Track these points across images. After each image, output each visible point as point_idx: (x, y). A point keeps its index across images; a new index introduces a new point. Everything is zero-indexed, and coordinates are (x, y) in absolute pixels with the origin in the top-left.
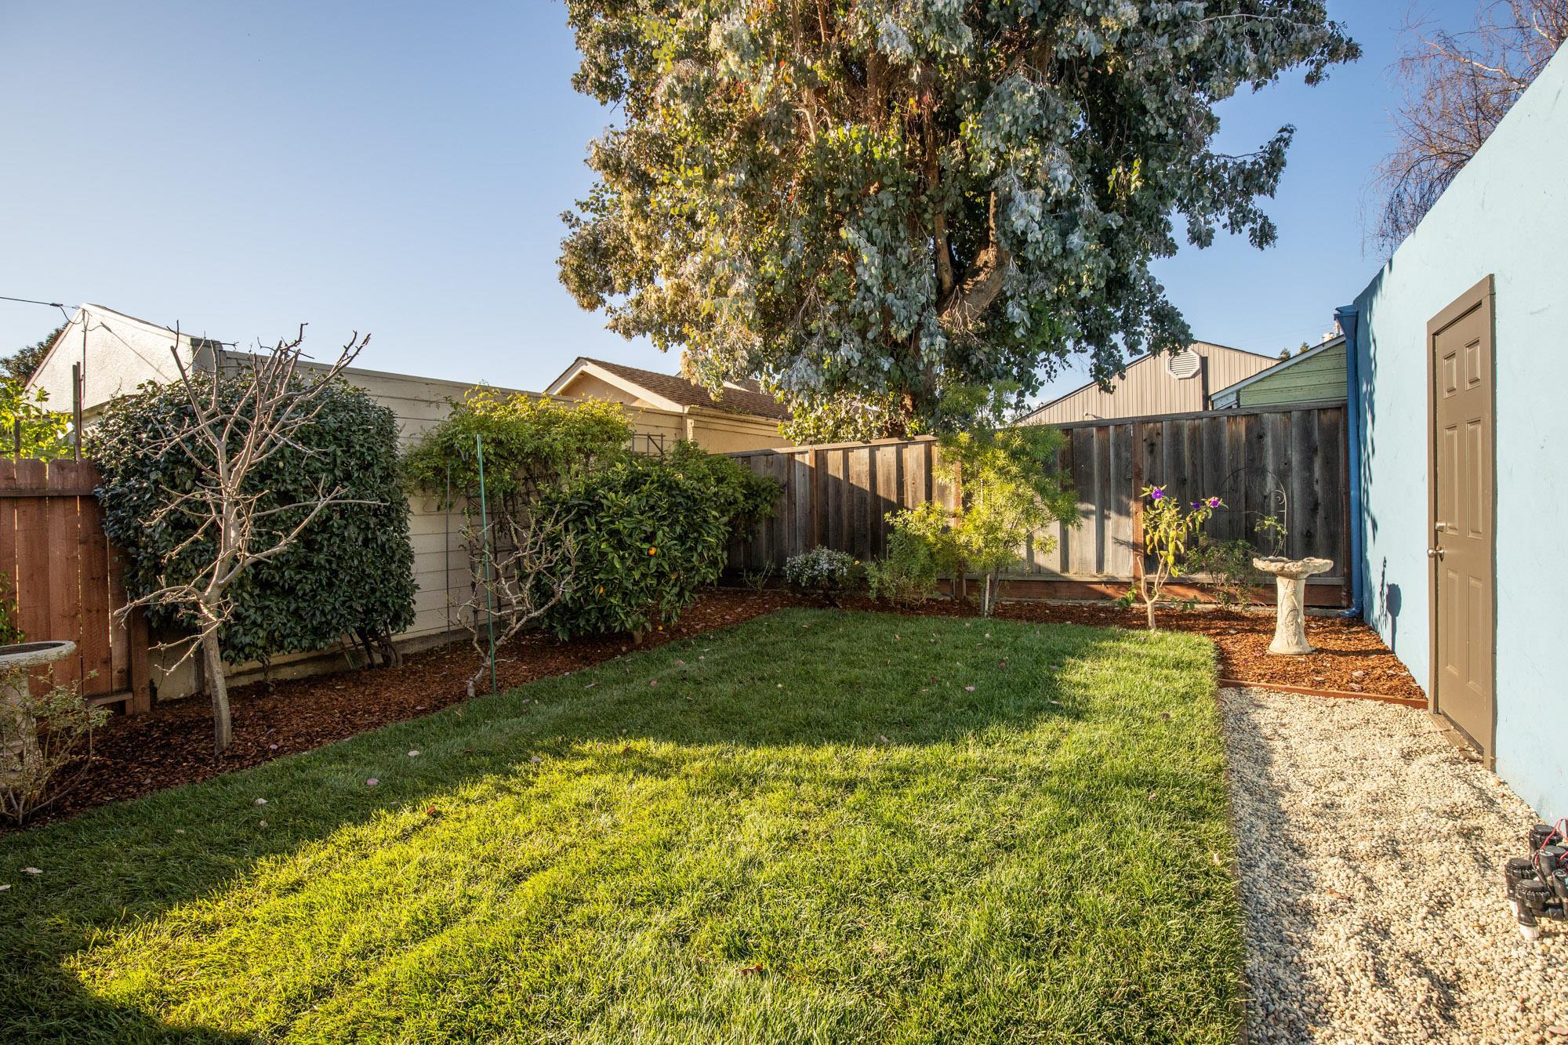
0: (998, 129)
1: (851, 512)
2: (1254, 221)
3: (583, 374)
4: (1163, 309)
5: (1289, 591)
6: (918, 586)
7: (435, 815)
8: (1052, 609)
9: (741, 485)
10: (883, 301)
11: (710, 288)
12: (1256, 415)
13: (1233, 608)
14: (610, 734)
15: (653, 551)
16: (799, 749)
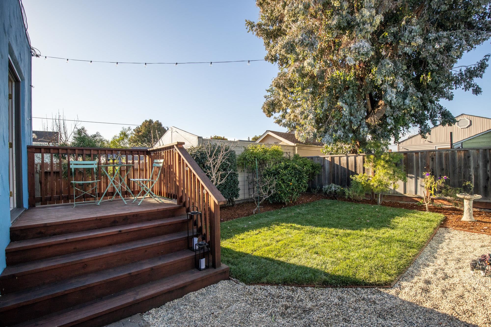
0: (382, 74)
1: (341, 174)
2: (473, 86)
3: (268, 134)
4: (444, 112)
5: (467, 203)
6: (359, 195)
7: (260, 232)
8: (400, 204)
9: (311, 166)
10: (350, 119)
11: (303, 117)
12: (467, 150)
13: (457, 207)
14: (287, 222)
15: (291, 184)
16: (326, 228)
